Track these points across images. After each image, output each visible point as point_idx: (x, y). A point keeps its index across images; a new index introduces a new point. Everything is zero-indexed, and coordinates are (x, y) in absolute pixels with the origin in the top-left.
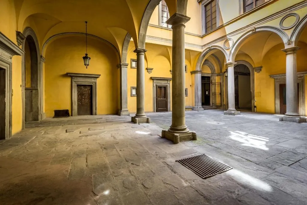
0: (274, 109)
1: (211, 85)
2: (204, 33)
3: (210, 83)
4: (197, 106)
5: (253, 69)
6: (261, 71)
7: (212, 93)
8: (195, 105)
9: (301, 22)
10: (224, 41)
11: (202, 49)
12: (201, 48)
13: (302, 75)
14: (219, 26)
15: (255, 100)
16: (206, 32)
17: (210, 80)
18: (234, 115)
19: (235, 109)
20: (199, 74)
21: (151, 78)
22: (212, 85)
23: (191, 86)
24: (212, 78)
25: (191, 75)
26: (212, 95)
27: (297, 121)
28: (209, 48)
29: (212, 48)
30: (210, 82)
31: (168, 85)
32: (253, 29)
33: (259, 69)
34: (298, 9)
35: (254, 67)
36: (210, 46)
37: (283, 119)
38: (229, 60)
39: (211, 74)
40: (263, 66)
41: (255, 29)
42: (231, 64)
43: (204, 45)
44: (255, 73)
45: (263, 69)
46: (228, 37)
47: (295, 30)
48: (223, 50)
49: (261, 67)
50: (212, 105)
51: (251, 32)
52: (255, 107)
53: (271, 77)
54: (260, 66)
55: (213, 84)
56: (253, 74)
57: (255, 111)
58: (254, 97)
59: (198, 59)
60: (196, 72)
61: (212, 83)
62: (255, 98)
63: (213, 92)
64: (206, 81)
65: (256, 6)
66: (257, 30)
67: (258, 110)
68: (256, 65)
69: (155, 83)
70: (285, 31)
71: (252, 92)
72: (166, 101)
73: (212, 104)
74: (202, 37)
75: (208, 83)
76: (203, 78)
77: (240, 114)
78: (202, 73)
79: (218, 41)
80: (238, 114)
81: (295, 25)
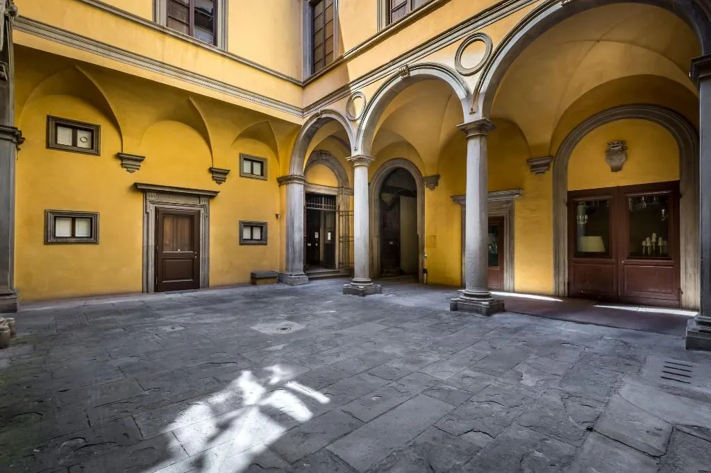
0: (460, 276)
1: (337, 215)
2: (308, 74)
3: (335, 213)
4: (292, 271)
5: (423, 179)
6: (437, 185)
7: (339, 237)
8: (287, 269)
9: (495, 55)
10: (346, 100)
11: (303, 117)
12: (301, 114)
13: (509, 198)
14: (337, 57)
15: (426, 255)
16: (313, 70)
17: (335, 204)
18: (364, 296)
19: (370, 277)
20: (295, 185)
21: (137, 188)
22: (339, 216)
23: (277, 216)
24: (339, 200)
25: (280, 186)
26: (340, 242)
27: (484, 311)
28: (317, 115)
29: (324, 116)
30: (335, 208)
31: (202, 212)
32: (404, 70)
33: (434, 181)
34: (490, 23)
35: (423, 176)
36: (319, 111)
37: (459, 306)
38: (356, 150)
39: (336, 189)
40: (440, 173)
41: (409, 69)
42: (360, 159)
43: (308, 108)
44: (427, 190)
45: (441, 182)
47: (483, 77)
48: (345, 121)
49: (438, 177)
50: (339, 268)
51: (399, 79)
52: (425, 271)
53: (454, 201)
54: (435, 173)
55: (341, 213)
56: (423, 193)
57: (425, 282)
58: (423, 248)
59: (294, 145)
60: (290, 179)
61: (339, 212)
62: (426, 250)
63: (341, 235)
64: (321, 207)
65: (411, 10)
66: (413, 73)
67: (431, 280)
68: (427, 172)
69: (152, 202)
70: (466, 78)
71: (420, 237)
72: (193, 259)
73: (339, 263)
74: (304, 86)
75: (331, 212)
76: (310, 197)
77: (380, 292)
78: (306, 185)
80: (375, 293)
81: (484, 64)
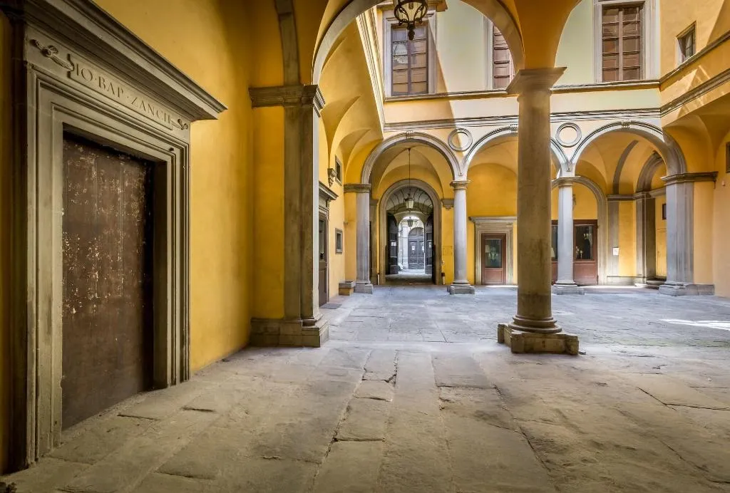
5: (440, 201)
8: (360, 279)
9: (584, 140)
10: (450, 131)
11: (385, 131)
14: (434, 93)
15: (443, 262)
16: (394, 93)
23: (344, 224)
25: (345, 193)
28: (407, 135)
34: (579, 120)
35: (441, 198)
38: (461, 175)
43: (393, 125)
44: (443, 209)
46: (458, 125)
48: (450, 152)
52: (443, 275)
56: (440, 212)
57: (444, 283)
58: (440, 256)
62: (443, 258)
68: (445, 195)
71: (437, 246)
74: (386, 101)
79: (433, 125)
81: (578, 144)
